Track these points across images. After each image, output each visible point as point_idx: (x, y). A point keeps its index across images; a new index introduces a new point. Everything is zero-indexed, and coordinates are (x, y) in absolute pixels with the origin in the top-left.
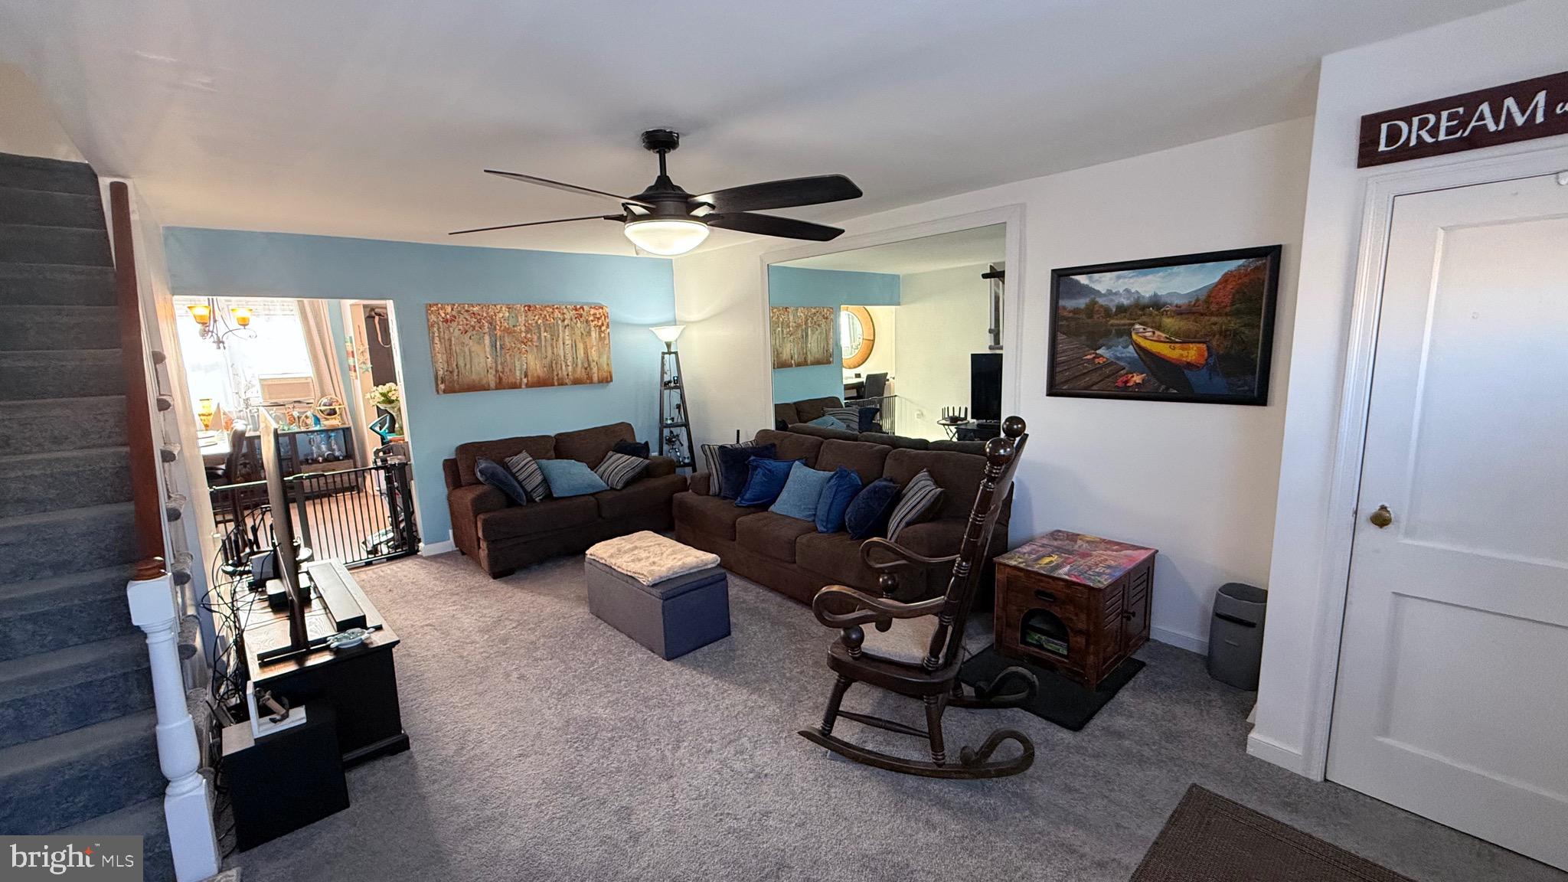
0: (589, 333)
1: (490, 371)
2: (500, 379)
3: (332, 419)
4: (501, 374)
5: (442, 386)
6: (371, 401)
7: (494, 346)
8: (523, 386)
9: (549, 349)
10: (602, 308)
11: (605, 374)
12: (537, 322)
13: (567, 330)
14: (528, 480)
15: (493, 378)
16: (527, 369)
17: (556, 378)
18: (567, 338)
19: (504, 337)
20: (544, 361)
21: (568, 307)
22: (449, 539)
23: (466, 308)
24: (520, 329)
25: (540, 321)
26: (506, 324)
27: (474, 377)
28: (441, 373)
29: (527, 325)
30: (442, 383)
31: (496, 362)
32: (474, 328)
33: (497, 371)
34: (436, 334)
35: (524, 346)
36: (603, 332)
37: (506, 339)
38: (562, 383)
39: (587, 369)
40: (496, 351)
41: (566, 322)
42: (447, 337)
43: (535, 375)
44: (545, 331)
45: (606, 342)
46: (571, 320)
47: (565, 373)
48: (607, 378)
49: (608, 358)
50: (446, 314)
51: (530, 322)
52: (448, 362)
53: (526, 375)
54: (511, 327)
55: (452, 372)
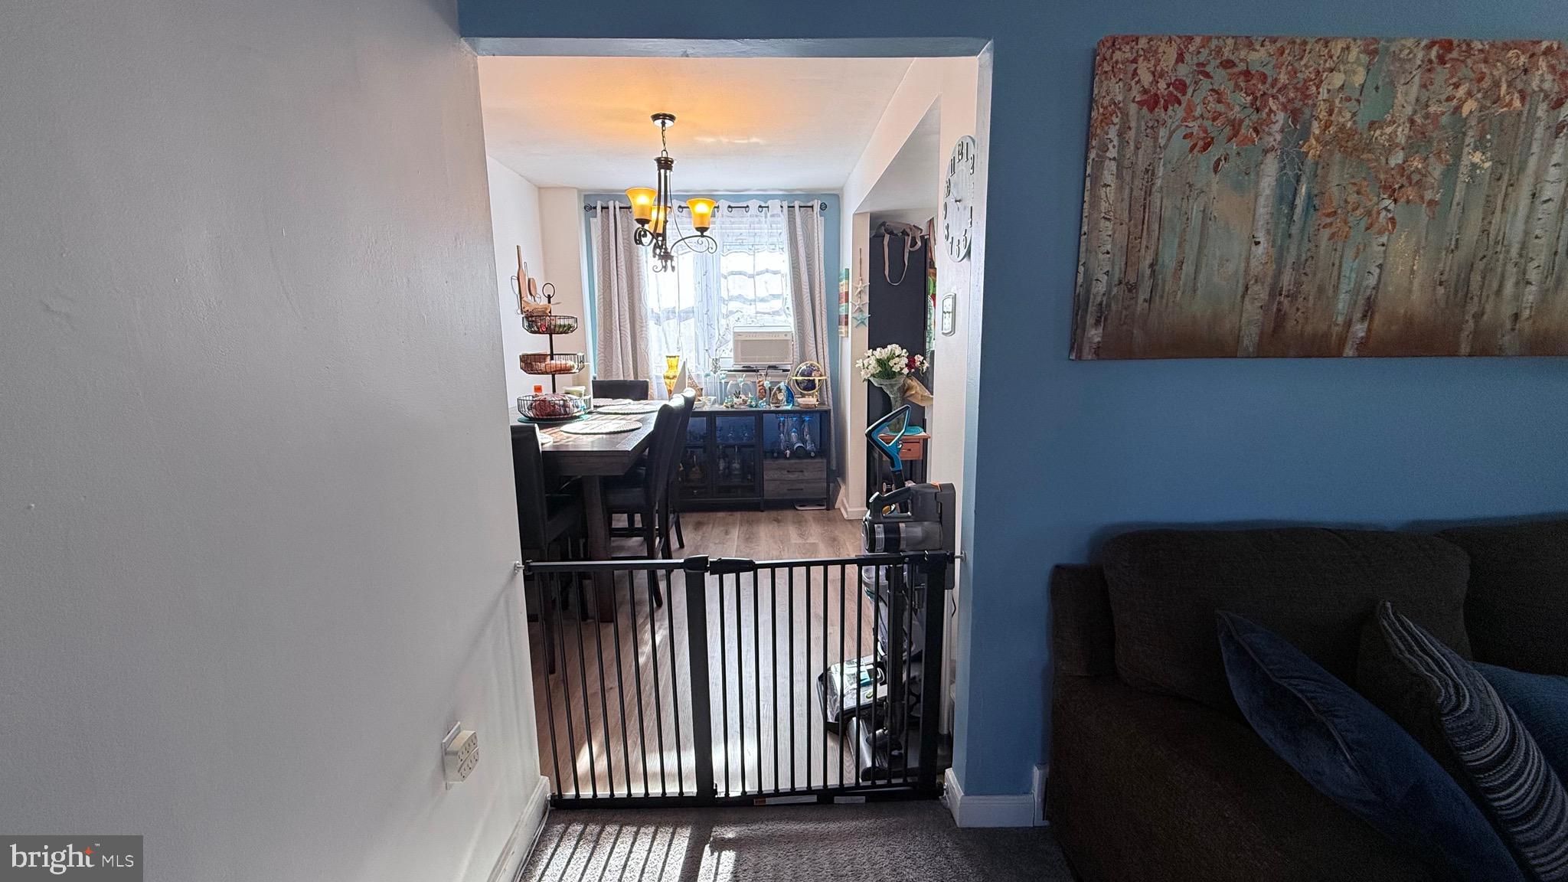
1: (1255, 288)
2: (1280, 318)
3: (809, 395)
4: (1286, 302)
5: (1095, 335)
6: (863, 373)
7: (1285, 198)
8: (1349, 351)
9: (1476, 215)
12: (1458, 109)
13: (1559, 140)
15: (1259, 317)
16: (1376, 288)
17: (1471, 327)
18: (1551, 173)
19: (1328, 165)
20: (1445, 261)
22: (1027, 792)
23: (1226, 53)
24: (1391, 137)
25: (1470, 106)
26: (1347, 116)
27: (1199, 307)
28: (1100, 288)
29: (1418, 120)
30: (1097, 322)
32: (1235, 126)
33: (1275, 291)
34: (1112, 153)
35: (1389, 203)
37: (1334, 178)
38: (1485, 348)
40: (1290, 217)
42: (1142, 164)
43: (1401, 311)
44: (1480, 144)
47: (1507, 312)
50: (1157, 75)
51: (1432, 109)
52: (1129, 252)
53: (1369, 310)
54: (1362, 126)
55: (1132, 288)
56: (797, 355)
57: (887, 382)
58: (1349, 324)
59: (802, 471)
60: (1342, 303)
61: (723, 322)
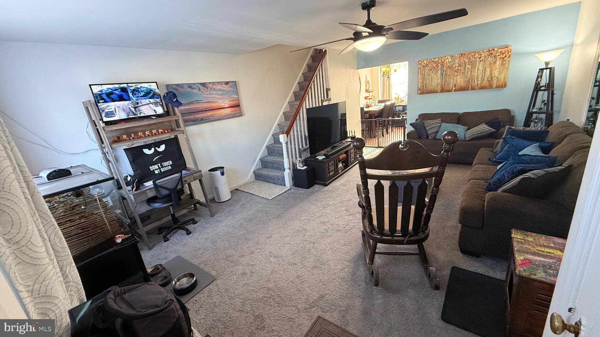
0: (495, 62)
1: (439, 85)
2: (443, 88)
5: (419, 92)
7: (442, 74)
8: (453, 91)
9: (469, 73)
10: (507, 47)
11: (501, 83)
12: (465, 61)
13: (481, 62)
14: (429, 130)
15: (440, 88)
16: (456, 83)
17: (470, 86)
18: (481, 66)
19: (447, 70)
20: (465, 79)
21: (484, 51)
23: (432, 60)
24: (456, 66)
26: (449, 64)
27: (432, 88)
28: (419, 87)
29: (459, 63)
30: (420, 90)
31: (442, 81)
32: (434, 68)
33: (442, 85)
34: (420, 72)
35: (456, 73)
36: (505, 61)
37: (448, 71)
38: (473, 89)
39: (490, 80)
40: (443, 76)
41: (481, 59)
42: (423, 74)
43: (460, 85)
44: (469, 65)
45: (507, 66)
46: (485, 57)
47: (476, 84)
48: (502, 85)
49: (505, 75)
50: (424, 64)
51: (461, 62)
52: (423, 83)
53: (455, 86)
54: (451, 65)
55: (423, 86)
58: (452, 88)
60: (451, 85)
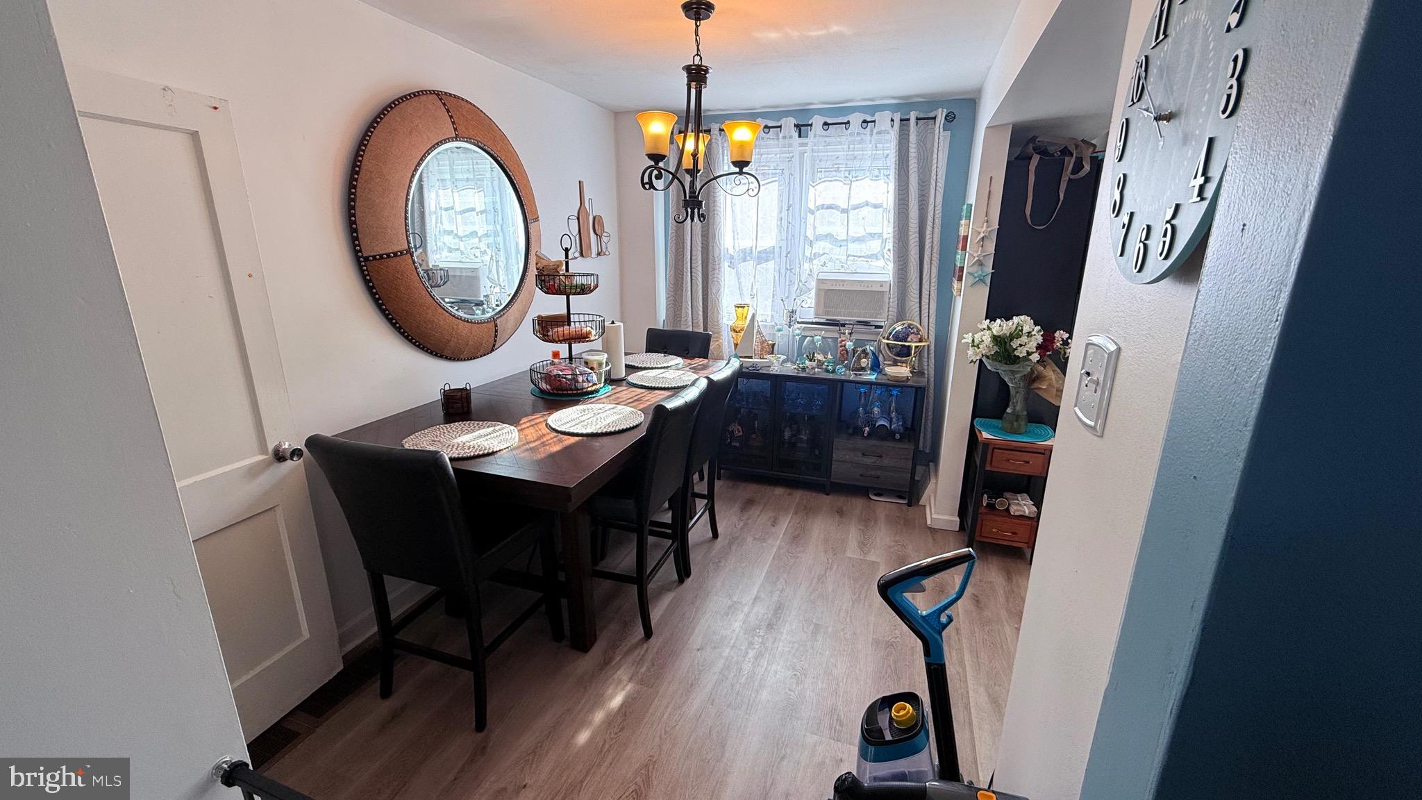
56: (893, 312)
57: (1006, 368)
59: (881, 456)
61: (806, 266)
